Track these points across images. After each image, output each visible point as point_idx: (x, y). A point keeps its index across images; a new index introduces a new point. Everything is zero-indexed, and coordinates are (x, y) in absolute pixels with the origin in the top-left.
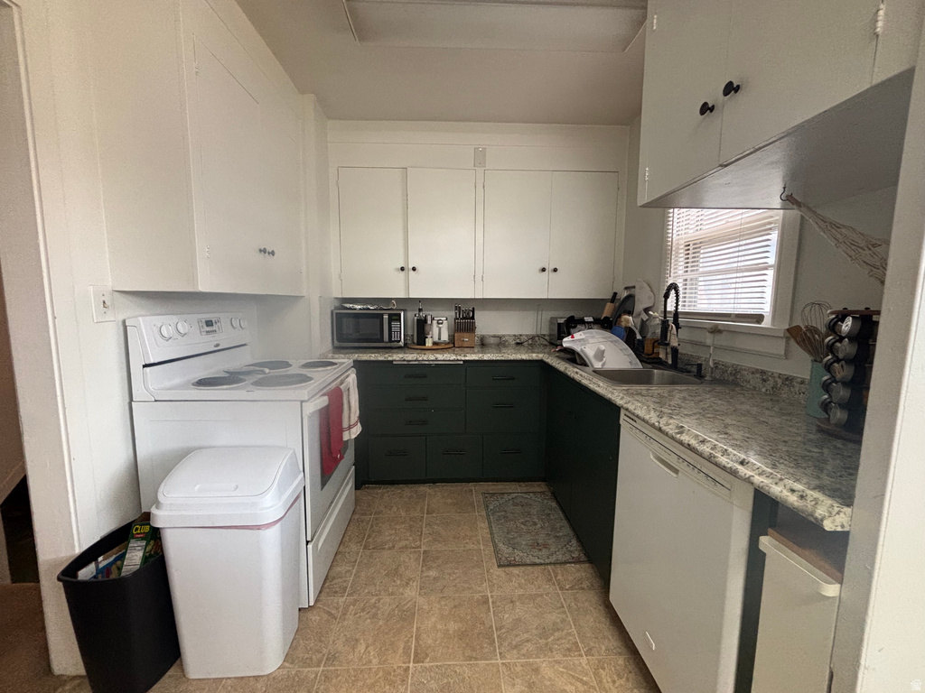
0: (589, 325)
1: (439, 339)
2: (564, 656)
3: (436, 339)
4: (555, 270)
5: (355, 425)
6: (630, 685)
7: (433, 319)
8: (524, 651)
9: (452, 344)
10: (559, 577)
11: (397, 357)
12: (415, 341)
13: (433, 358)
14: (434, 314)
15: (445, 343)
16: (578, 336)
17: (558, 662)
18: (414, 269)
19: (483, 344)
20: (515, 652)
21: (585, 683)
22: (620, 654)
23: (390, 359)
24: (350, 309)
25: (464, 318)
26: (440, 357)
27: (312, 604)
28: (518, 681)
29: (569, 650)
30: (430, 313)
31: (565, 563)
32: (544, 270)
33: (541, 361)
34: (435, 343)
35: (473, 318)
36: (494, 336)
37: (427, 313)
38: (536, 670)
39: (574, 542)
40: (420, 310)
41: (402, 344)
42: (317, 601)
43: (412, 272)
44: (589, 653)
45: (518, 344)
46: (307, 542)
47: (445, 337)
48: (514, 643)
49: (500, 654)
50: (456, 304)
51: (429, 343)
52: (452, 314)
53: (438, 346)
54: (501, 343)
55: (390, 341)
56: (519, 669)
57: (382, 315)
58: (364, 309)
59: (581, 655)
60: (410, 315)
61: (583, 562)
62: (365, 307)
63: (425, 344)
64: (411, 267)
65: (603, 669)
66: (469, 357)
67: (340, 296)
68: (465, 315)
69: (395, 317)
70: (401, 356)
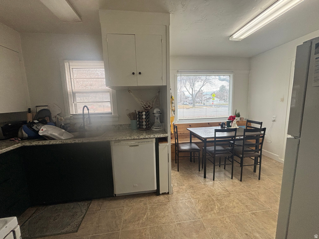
2: (123, 213)
6: (133, 201)
8: (119, 223)
10: (94, 210)
17: (124, 214)
20: (119, 226)
21: (131, 209)
22: (125, 201)
28: (128, 226)
29: (121, 211)
31: (88, 207)
38: (126, 220)
39: (79, 203)
44: (123, 207)
48: (115, 226)
49: (118, 230)
56: (124, 225)
59: (124, 209)
61: (91, 202)
65: (128, 205)
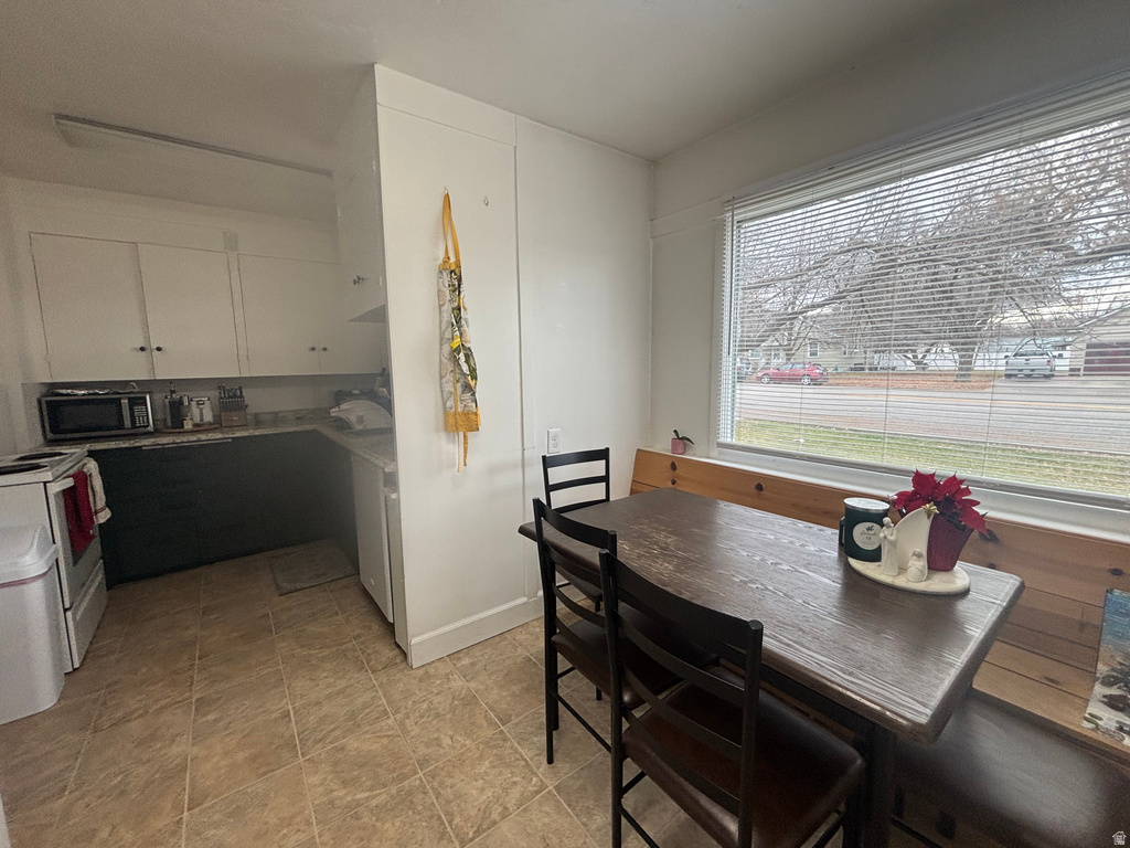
0: (357, 397)
1: (202, 420)
3: (197, 420)
4: (325, 349)
5: (102, 510)
7: (190, 400)
8: (296, 627)
9: (217, 424)
10: (332, 587)
11: (146, 442)
12: (169, 424)
13: (195, 439)
14: (191, 394)
15: (210, 424)
16: (343, 406)
18: (159, 349)
19: (257, 421)
23: (137, 444)
24: (68, 395)
25: (230, 397)
26: (203, 437)
27: (77, 665)
30: (187, 393)
31: (339, 579)
32: (313, 349)
33: (314, 431)
34: (195, 425)
35: (241, 396)
36: (271, 413)
37: (183, 393)
38: (304, 631)
39: (349, 567)
40: (172, 392)
41: (151, 428)
42: (82, 664)
43: (156, 353)
45: (298, 418)
46: (65, 610)
47: (208, 417)
48: (288, 626)
49: (276, 633)
50: (219, 384)
51: (188, 425)
52: (215, 394)
53: (199, 428)
54: (277, 418)
55: (133, 425)
57: (120, 399)
58: (89, 394)
60: (158, 397)
62: (91, 392)
63: (183, 427)
64: (154, 346)
66: (238, 435)
67: (50, 381)
68: (230, 395)
69: (137, 401)
70: (152, 440)
